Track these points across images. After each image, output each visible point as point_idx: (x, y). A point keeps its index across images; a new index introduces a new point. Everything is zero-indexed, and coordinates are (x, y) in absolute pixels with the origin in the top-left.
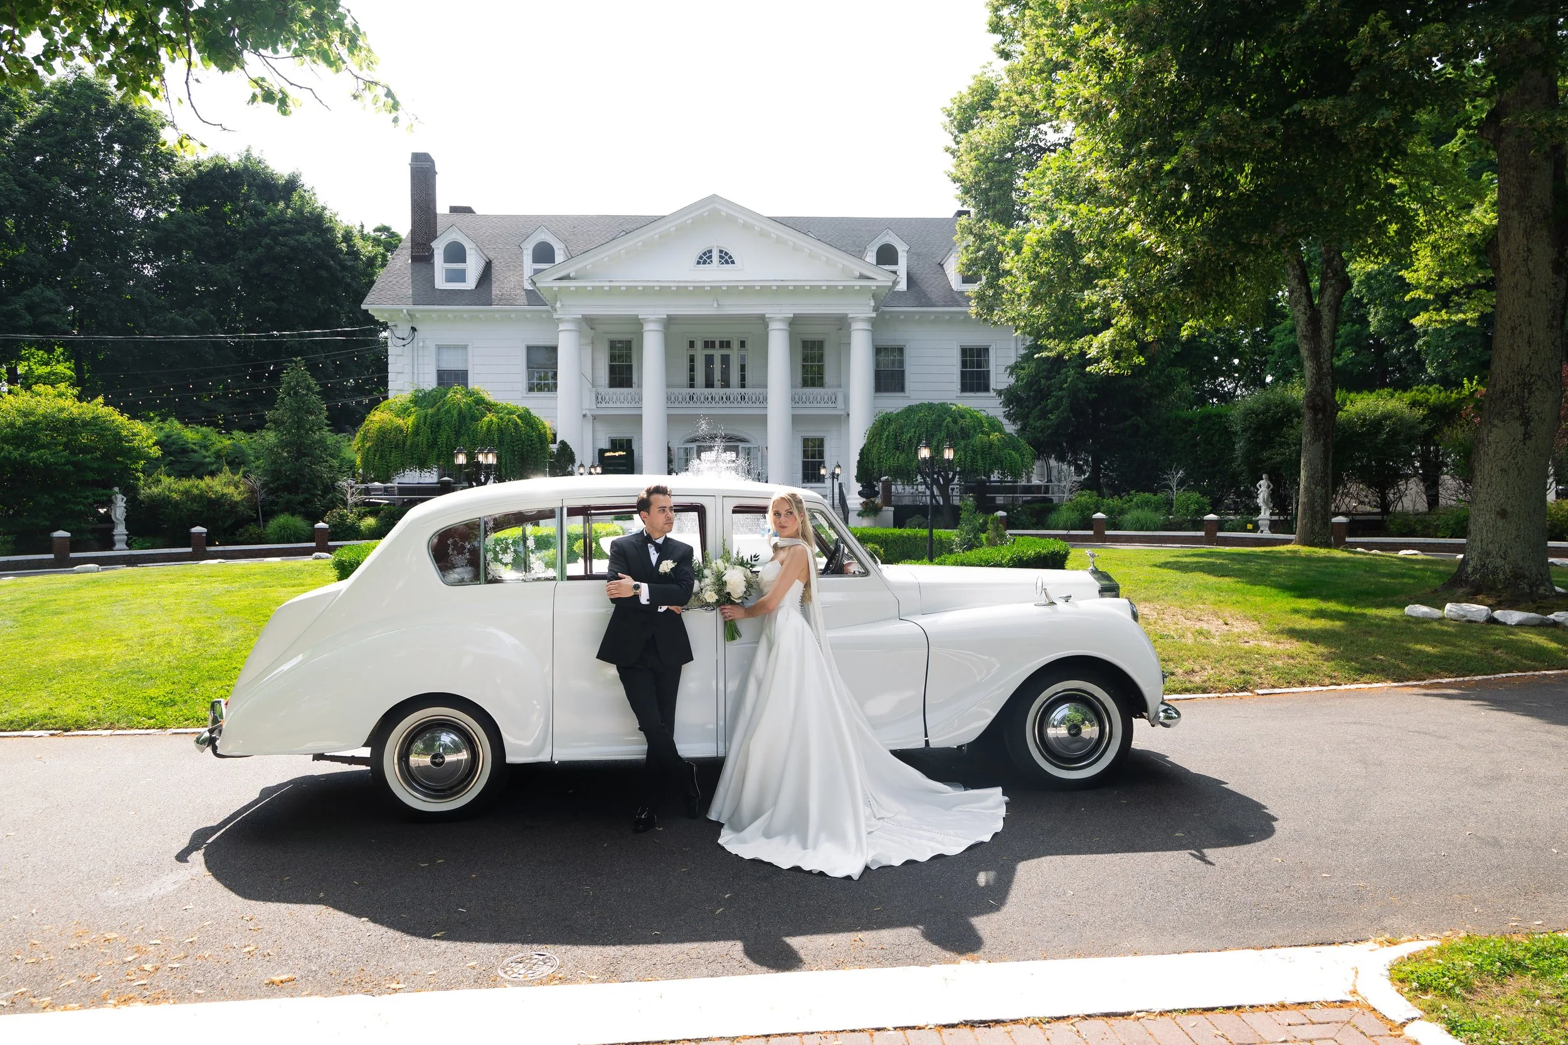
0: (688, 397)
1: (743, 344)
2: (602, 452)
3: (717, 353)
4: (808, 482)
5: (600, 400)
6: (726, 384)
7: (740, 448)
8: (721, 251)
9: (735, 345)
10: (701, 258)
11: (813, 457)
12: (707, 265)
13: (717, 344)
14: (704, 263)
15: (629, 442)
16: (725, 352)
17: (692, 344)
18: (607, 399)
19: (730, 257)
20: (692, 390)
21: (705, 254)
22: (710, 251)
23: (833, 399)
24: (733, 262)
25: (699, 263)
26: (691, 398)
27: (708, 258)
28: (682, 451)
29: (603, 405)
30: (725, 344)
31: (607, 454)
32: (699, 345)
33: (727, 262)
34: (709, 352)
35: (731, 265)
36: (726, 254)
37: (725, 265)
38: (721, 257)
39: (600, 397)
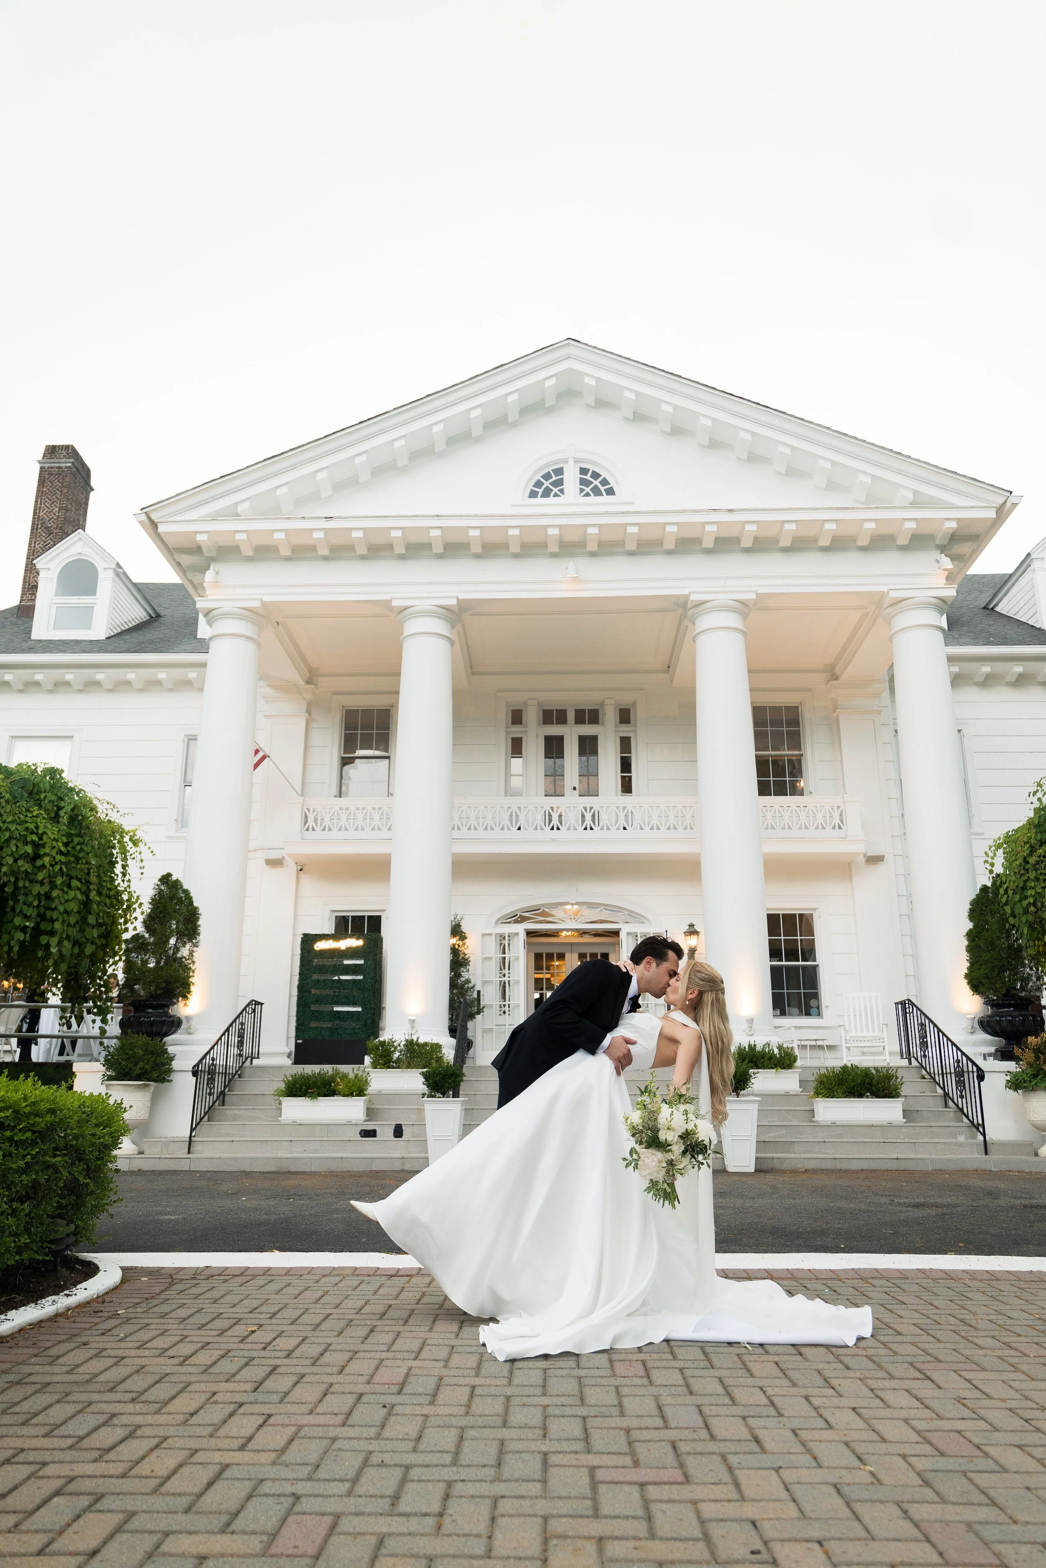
0: (506, 816)
1: (625, 717)
2: (308, 940)
3: (571, 734)
4: (783, 1013)
5: (311, 822)
6: (590, 791)
7: (623, 935)
8: (584, 471)
9: (610, 716)
10: (538, 484)
11: (792, 954)
12: (551, 499)
13: (571, 716)
14: (547, 493)
15: (375, 922)
16: (588, 730)
17: (517, 717)
18: (327, 823)
19: (605, 482)
20: (514, 802)
21: (547, 476)
22: (559, 471)
23: (837, 820)
24: (610, 492)
25: (533, 495)
26: (514, 817)
27: (554, 484)
28: (492, 943)
29: (318, 833)
30: (589, 716)
31: (320, 946)
32: (532, 716)
33: (597, 492)
34: (555, 730)
35: (605, 498)
36: (596, 475)
37: (593, 499)
38: (584, 482)
39: (311, 818)
